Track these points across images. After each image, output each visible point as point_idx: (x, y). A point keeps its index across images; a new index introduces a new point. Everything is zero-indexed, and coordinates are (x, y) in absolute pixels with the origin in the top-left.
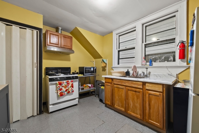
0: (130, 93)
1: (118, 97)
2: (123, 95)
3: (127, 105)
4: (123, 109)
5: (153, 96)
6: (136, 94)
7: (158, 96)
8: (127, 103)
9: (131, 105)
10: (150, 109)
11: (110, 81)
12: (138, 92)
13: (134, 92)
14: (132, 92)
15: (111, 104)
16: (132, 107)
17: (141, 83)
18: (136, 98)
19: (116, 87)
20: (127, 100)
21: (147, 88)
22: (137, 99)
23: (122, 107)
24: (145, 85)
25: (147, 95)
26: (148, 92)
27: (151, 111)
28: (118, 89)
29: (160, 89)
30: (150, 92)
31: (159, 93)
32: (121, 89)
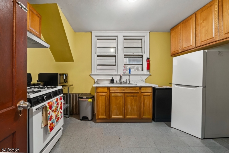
0: (129, 99)
1: (116, 106)
2: (121, 102)
3: (125, 111)
4: (121, 117)
5: (146, 97)
6: (134, 98)
7: (149, 96)
8: (125, 109)
9: (129, 109)
10: (144, 107)
11: (106, 90)
12: (135, 96)
13: (132, 97)
14: (130, 97)
15: (106, 117)
16: (131, 111)
17: (138, 88)
18: (133, 102)
19: (114, 96)
20: (125, 106)
21: (142, 91)
22: (135, 102)
23: (120, 115)
24: (141, 89)
25: (142, 97)
26: (143, 94)
27: (145, 108)
28: (116, 97)
29: (151, 90)
30: (144, 94)
31: (150, 94)
32: (119, 97)
